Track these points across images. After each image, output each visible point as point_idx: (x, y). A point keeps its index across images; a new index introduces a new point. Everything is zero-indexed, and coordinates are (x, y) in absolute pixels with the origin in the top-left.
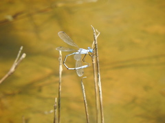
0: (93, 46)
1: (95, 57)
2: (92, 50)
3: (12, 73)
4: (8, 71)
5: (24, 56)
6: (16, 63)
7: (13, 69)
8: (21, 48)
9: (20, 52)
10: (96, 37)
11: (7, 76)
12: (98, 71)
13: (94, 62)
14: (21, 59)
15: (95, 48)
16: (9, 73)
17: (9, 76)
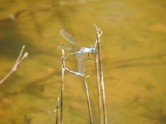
0: (96, 45)
1: (97, 56)
2: (94, 49)
3: (14, 72)
4: (10, 70)
5: (26, 54)
6: (18, 62)
7: (15, 68)
8: (24, 47)
9: (22, 51)
10: (99, 36)
11: (9, 75)
12: (100, 70)
13: (97, 61)
14: (23, 58)
15: (98, 47)
16: (11, 72)
17: (11, 75)
